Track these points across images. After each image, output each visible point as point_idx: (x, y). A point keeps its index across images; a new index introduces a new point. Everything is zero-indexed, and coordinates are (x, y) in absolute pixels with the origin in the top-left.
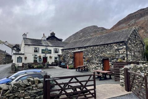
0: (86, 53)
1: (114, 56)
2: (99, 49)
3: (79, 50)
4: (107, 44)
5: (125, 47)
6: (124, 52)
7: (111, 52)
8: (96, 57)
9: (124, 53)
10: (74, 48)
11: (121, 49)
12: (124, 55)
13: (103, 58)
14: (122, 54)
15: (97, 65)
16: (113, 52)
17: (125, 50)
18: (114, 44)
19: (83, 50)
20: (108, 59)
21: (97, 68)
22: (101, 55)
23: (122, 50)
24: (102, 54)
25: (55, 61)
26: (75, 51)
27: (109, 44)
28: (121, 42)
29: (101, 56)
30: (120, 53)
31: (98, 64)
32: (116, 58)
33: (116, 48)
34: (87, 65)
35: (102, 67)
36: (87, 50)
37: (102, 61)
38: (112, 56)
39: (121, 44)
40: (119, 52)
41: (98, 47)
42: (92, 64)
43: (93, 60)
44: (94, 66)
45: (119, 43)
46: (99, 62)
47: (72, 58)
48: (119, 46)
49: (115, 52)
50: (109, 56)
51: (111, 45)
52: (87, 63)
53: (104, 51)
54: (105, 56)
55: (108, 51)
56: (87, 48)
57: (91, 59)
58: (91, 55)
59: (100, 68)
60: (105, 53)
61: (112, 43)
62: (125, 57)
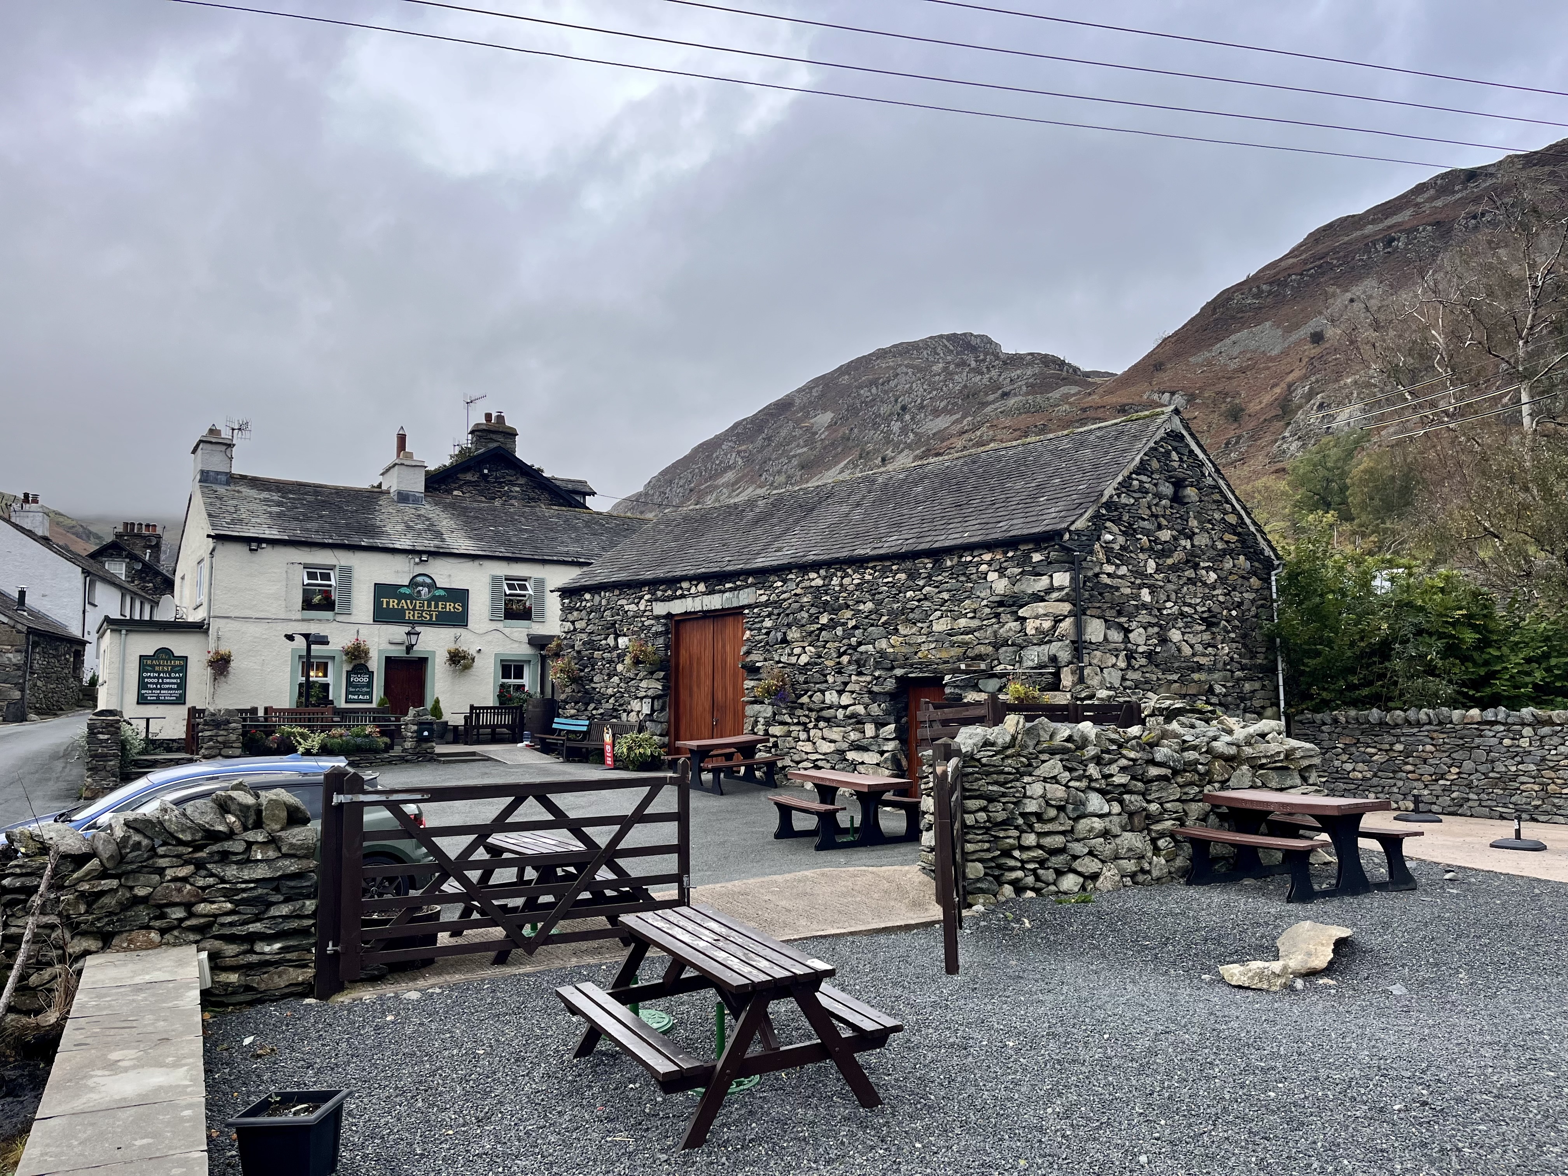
0: (768, 623)
1: (980, 657)
2: (873, 592)
3: (715, 602)
4: (936, 554)
5: (1062, 579)
6: (1057, 620)
7: (963, 622)
8: (845, 659)
9: (1054, 628)
10: (673, 582)
11: (1038, 598)
12: (1054, 648)
13: (899, 672)
14: (1044, 638)
15: (854, 736)
16: (975, 623)
17: (1066, 607)
18: (987, 557)
19: (746, 597)
20: (936, 682)
21: (850, 755)
22: (883, 644)
23: (1040, 608)
24: (894, 639)
25: (503, 693)
26: (677, 607)
27: (949, 551)
28: (1040, 540)
29: (882, 653)
30: (1031, 627)
31: (858, 721)
32: (999, 669)
33: (1001, 586)
34: (776, 730)
35: (890, 746)
36: (777, 604)
37: (892, 696)
38: (964, 657)
39: (1037, 557)
40: (1025, 619)
41: (868, 577)
42: (816, 727)
43: (823, 692)
44: (831, 741)
45: (1022, 547)
46: (866, 708)
47: (652, 673)
48: (1021, 573)
49: (994, 620)
50: (944, 655)
51: (963, 559)
52: (774, 714)
53: (911, 616)
54: (916, 653)
55: (938, 613)
56: (780, 584)
57: (806, 682)
58: (806, 644)
59: (878, 755)
60: (915, 630)
61: (970, 548)
62: (1063, 664)
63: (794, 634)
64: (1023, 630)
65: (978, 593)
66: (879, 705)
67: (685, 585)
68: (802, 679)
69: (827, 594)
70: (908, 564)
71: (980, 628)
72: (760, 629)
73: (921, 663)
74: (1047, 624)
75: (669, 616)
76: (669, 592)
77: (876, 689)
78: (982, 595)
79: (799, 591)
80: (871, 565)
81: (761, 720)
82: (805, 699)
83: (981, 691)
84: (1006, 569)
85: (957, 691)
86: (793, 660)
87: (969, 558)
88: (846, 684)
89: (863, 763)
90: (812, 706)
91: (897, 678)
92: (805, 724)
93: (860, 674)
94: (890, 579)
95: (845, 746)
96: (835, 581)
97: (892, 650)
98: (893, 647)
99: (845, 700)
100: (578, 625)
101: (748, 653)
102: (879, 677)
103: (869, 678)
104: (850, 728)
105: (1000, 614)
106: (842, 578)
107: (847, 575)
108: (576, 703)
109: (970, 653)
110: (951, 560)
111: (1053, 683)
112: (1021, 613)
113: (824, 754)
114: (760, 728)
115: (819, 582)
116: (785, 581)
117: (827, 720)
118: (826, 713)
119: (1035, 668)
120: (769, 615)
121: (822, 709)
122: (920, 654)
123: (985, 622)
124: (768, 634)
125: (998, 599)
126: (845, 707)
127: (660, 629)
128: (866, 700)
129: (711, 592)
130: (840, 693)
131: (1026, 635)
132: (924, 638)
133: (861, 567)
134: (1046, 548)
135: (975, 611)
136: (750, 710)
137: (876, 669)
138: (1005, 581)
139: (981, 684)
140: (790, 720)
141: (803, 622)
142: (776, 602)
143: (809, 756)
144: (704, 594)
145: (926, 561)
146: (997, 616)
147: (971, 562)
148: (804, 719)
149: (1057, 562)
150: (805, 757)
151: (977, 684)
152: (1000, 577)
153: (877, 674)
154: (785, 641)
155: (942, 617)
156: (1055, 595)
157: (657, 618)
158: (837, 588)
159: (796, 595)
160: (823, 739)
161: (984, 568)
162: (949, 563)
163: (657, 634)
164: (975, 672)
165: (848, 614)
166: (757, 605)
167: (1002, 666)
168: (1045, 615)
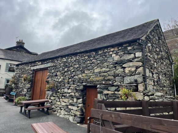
6: (137, 68)
9: (136, 70)
11: (130, 61)
12: (136, 77)
17: (140, 64)
19: (49, 65)
21: (70, 107)
24: (83, 75)
33: (116, 58)
37: (82, 91)
39: (129, 48)
40: (125, 68)
41: (77, 58)
42: (61, 98)
43: (64, 89)
44: (65, 102)
45: (124, 46)
46: (74, 94)
47: (29, 83)
48: (124, 54)
49: (114, 68)
50: (97, 79)
51: (105, 51)
52: (52, 94)
53: (88, 68)
54: (89, 78)
55: (96, 67)
56: (56, 61)
57: (60, 86)
58: (61, 76)
59: (77, 108)
60: (89, 72)
61: (107, 47)
62: (140, 82)
63: (58, 73)
64: (124, 71)
65: (109, 61)
66: (78, 93)
67: (37, 63)
68: (59, 85)
69: (67, 63)
70: (88, 54)
71: (109, 71)
72: (51, 72)
73: (91, 81)
74: (133, 69)
75: (34, 70)
76: (34, 64)
77: (77, 88)
78: (110, 61)
79: (61, 63)
80: (78, 55)
81: (49, 95)
82: (59, 91)
83: (109, 90)
84: (118, 53)
85: (101, 90)
86: (58, 80)
87: (106, 51)
88: (70, 87)
89: (72, 109)
90: (61, 92)
91: (83, 85)
92: (59, 97)
93: (74, 84)
94: (83, 58)
95: (68, 104)
96: (69, 60)
97: (82, 78)
98: (83, 77)
99: (69, 91)
100: (18, 72)
101: (48, 78)
102: (79, 85)
103: (76, 85)
104: (70, 99)
105: (116, 66)
106: (71, 59)
107: (72, 58)
108: (15, 89)
109: (106, 78)
110: (101, 52)
111: (136, 89)
112: (124, 66)
113: (63, 106)
114: (49, 97)
115: (65, 60)
116: (57, 61)
117: (64, 96)
118: (64, 95)
119: (129, 84)
120: (53, 69)
121: (63, 93)
122: (90, 79)
123: (111, 69)
124: (53, 74)
125: (115, 62)
126: (69, 93)
127: (32, 73)
128: (75, 91)
129: (42, 64)
130: (68, 89)
131: (125, 73)
132: (92, 74)
133: (76, 56)
134: (133, 45)
135: (108, 66)
136: (47, 92)
137: (78, 83)
138: (118, 56)
139: (109, 88)
140: (55, 96)
141: (61, 70)
142: (55, 66)
143: (59, 106)
144: (41, 64)
145: (93, 52)
146: (115, 67)
147: (107, 52)
148: (59, 96)
149: (137, 49)
150: (58, 106)
151: (108, 88)
152: (116, 55)
153: (78, 84)
154: (56, 75)
155: (97, 68)
156: (136, 60)
157: (31, 70)
158: (70, 62)
159: (60, 64)
160: (63, 101)
161: (111, 53)
162: (100, 53)
163: (31, 74)
164: (107, 84)
165: (72, 68)
166: (51, 67)
167: (116, 83)
168: (133, 66)
